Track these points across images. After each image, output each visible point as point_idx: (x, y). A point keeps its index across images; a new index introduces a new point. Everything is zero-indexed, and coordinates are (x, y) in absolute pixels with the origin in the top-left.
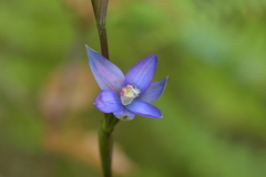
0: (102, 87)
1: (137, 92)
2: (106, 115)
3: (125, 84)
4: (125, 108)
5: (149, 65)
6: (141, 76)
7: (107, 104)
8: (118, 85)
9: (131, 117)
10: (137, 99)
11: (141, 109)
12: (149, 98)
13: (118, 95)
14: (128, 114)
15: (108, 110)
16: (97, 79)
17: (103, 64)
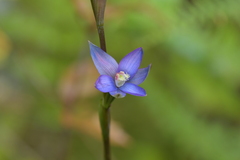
0: (101, 72)
1: (127, 76)
2: (105, 94)
3: (118, 71)
4: (118, 89)
5: (137, 56)
6: (131, 64)
7: (105, 86)
8: (113, 72)
9: (123, 96)
10: (128, 82)
11: (131, 90)
12: (136, 81)
13: (113, 79)
14: (121, 94)
15: (105, 90)
16: (97, 67)
17: (102, 55)
